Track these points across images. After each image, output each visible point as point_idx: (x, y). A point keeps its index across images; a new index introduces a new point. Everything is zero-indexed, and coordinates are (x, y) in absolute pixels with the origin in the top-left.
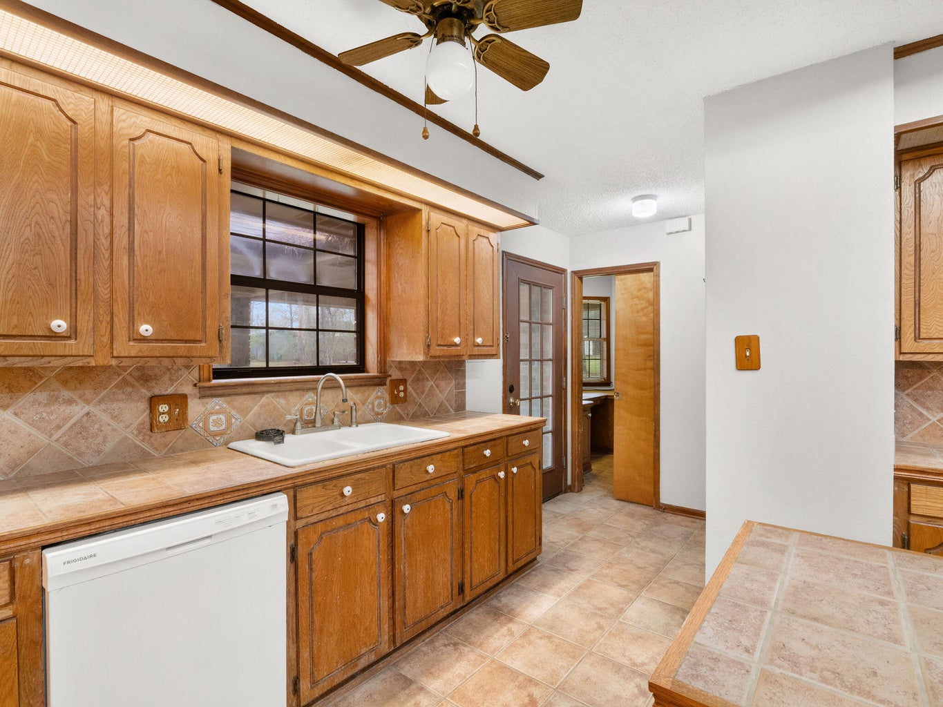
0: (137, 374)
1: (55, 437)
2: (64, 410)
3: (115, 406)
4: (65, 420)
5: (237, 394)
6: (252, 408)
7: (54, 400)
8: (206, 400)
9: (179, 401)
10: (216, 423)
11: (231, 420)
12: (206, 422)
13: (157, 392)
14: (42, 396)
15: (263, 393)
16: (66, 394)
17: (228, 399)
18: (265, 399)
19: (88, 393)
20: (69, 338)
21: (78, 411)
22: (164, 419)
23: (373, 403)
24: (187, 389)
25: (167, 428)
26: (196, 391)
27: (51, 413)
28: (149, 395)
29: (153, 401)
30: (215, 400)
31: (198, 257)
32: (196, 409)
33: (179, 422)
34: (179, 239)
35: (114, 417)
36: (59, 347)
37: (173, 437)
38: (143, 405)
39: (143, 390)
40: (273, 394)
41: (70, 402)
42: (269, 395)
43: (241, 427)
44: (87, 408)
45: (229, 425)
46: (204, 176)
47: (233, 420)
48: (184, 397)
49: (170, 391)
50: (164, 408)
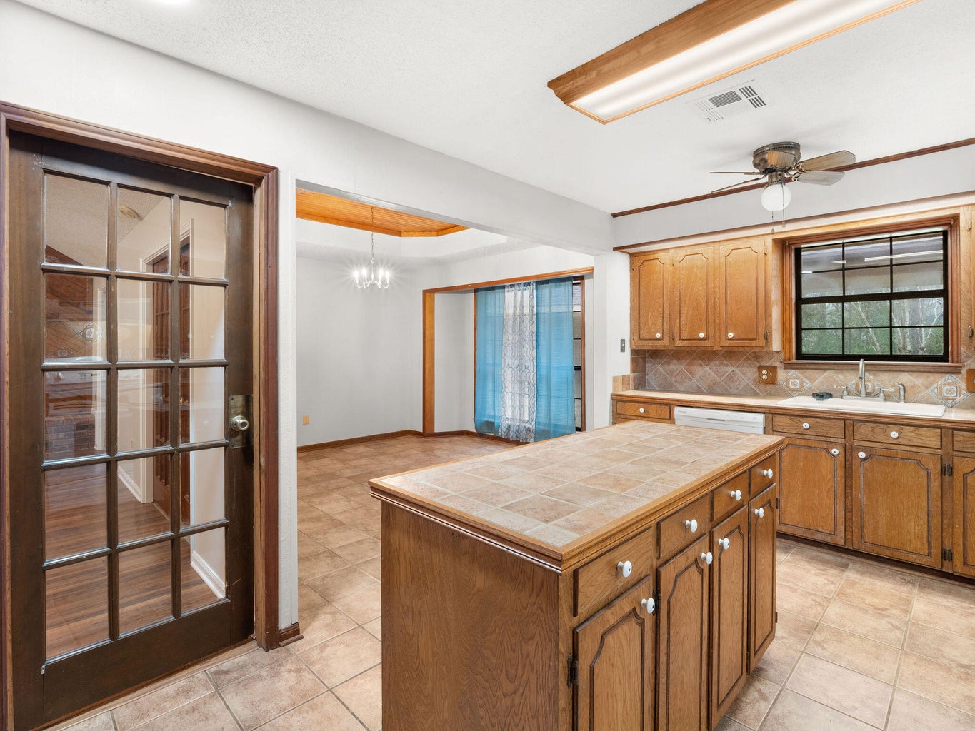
0: (753, 355)
1: (722, 379)
2: (725, 369)
3: (743, 369)
4: (725, 373)
5: (807, 369)
6: (817, 379)
7: (721, 364)
8: (787, 370)
9: (773, 369)
10: (793, 384)
11: (802, 383)
12: (788, 383)
13: (762, 364)
14: (718, 362)
15: (825, 370)
16: (726, 362)
17: (801, 371)
18: (827, 374)
19: (733, 362)
20: (706, 339)
21: (730, 369)
22: (765, 377)
23: (941, 388)
24: (777, 364)
25: (766, 382)
26: (782, 365)
27: (720, 369)
28: (758, 365)
29: (761, 368)
30: (793, 371)
31: (754, 300)
32: (782, 374)
33: (772, 381)
34: (745, 293)
35: (743, 374)
36: (703, 343)
37: (769, 387)
38: (756, 370)
39: (756, 363)
40: (833, 371)
41: (727, 365)
42: (830, 371)
43: (810, 389)
44: (733, 369)
45: (802, 386)
46: (756, 260)
47: (804, 384)
48: (775, 367)
49: (768, 364)
50: (765, 372)
